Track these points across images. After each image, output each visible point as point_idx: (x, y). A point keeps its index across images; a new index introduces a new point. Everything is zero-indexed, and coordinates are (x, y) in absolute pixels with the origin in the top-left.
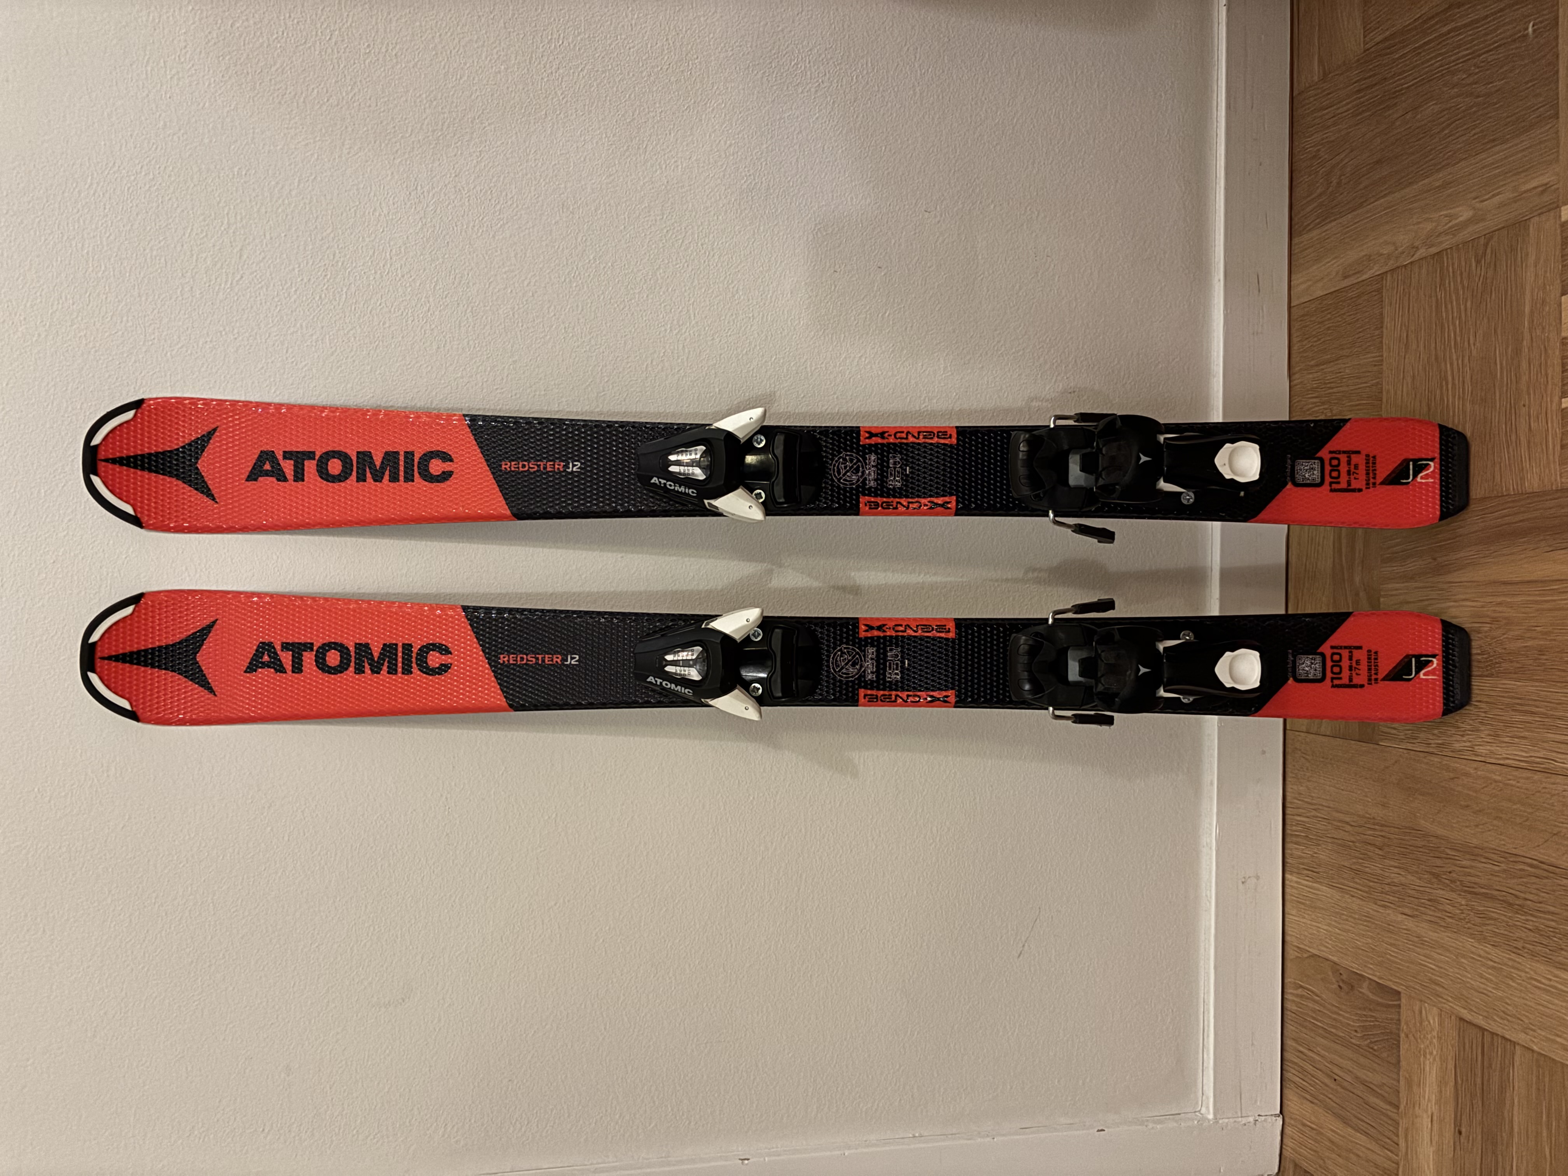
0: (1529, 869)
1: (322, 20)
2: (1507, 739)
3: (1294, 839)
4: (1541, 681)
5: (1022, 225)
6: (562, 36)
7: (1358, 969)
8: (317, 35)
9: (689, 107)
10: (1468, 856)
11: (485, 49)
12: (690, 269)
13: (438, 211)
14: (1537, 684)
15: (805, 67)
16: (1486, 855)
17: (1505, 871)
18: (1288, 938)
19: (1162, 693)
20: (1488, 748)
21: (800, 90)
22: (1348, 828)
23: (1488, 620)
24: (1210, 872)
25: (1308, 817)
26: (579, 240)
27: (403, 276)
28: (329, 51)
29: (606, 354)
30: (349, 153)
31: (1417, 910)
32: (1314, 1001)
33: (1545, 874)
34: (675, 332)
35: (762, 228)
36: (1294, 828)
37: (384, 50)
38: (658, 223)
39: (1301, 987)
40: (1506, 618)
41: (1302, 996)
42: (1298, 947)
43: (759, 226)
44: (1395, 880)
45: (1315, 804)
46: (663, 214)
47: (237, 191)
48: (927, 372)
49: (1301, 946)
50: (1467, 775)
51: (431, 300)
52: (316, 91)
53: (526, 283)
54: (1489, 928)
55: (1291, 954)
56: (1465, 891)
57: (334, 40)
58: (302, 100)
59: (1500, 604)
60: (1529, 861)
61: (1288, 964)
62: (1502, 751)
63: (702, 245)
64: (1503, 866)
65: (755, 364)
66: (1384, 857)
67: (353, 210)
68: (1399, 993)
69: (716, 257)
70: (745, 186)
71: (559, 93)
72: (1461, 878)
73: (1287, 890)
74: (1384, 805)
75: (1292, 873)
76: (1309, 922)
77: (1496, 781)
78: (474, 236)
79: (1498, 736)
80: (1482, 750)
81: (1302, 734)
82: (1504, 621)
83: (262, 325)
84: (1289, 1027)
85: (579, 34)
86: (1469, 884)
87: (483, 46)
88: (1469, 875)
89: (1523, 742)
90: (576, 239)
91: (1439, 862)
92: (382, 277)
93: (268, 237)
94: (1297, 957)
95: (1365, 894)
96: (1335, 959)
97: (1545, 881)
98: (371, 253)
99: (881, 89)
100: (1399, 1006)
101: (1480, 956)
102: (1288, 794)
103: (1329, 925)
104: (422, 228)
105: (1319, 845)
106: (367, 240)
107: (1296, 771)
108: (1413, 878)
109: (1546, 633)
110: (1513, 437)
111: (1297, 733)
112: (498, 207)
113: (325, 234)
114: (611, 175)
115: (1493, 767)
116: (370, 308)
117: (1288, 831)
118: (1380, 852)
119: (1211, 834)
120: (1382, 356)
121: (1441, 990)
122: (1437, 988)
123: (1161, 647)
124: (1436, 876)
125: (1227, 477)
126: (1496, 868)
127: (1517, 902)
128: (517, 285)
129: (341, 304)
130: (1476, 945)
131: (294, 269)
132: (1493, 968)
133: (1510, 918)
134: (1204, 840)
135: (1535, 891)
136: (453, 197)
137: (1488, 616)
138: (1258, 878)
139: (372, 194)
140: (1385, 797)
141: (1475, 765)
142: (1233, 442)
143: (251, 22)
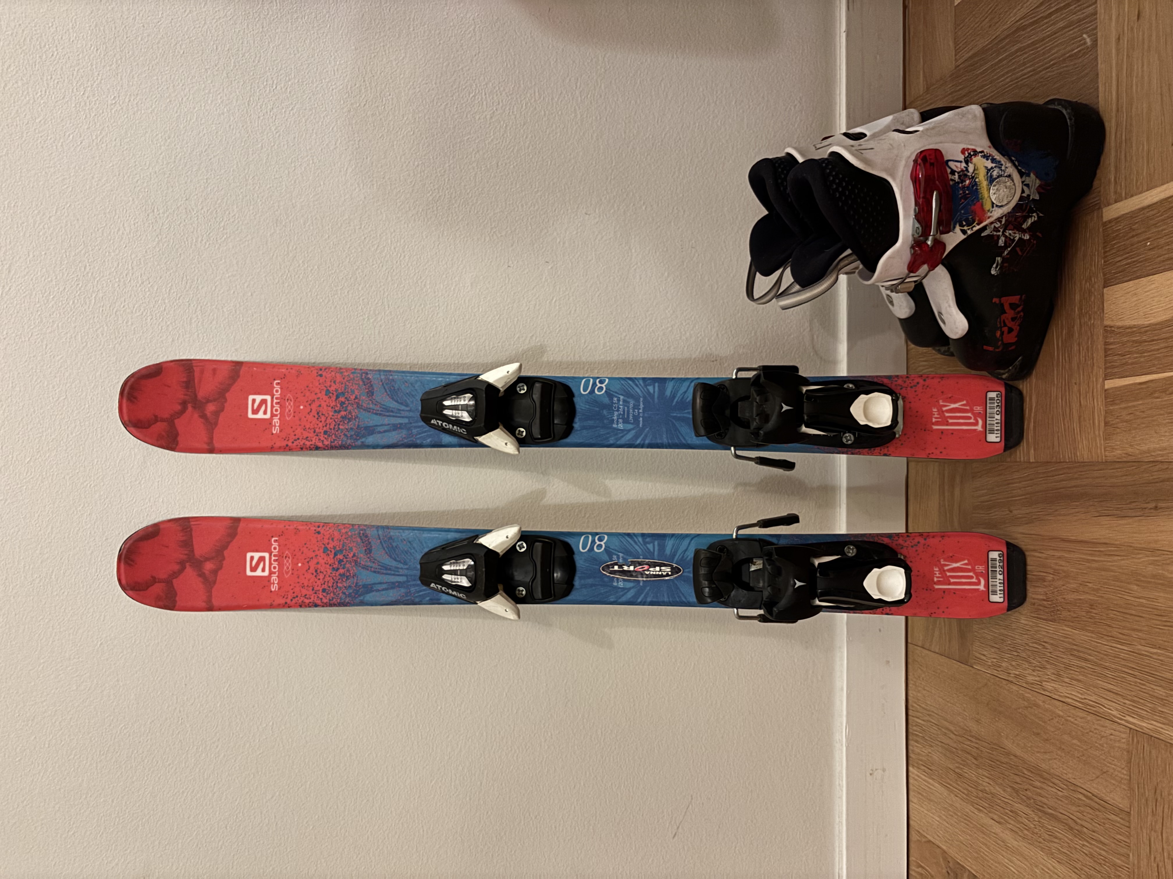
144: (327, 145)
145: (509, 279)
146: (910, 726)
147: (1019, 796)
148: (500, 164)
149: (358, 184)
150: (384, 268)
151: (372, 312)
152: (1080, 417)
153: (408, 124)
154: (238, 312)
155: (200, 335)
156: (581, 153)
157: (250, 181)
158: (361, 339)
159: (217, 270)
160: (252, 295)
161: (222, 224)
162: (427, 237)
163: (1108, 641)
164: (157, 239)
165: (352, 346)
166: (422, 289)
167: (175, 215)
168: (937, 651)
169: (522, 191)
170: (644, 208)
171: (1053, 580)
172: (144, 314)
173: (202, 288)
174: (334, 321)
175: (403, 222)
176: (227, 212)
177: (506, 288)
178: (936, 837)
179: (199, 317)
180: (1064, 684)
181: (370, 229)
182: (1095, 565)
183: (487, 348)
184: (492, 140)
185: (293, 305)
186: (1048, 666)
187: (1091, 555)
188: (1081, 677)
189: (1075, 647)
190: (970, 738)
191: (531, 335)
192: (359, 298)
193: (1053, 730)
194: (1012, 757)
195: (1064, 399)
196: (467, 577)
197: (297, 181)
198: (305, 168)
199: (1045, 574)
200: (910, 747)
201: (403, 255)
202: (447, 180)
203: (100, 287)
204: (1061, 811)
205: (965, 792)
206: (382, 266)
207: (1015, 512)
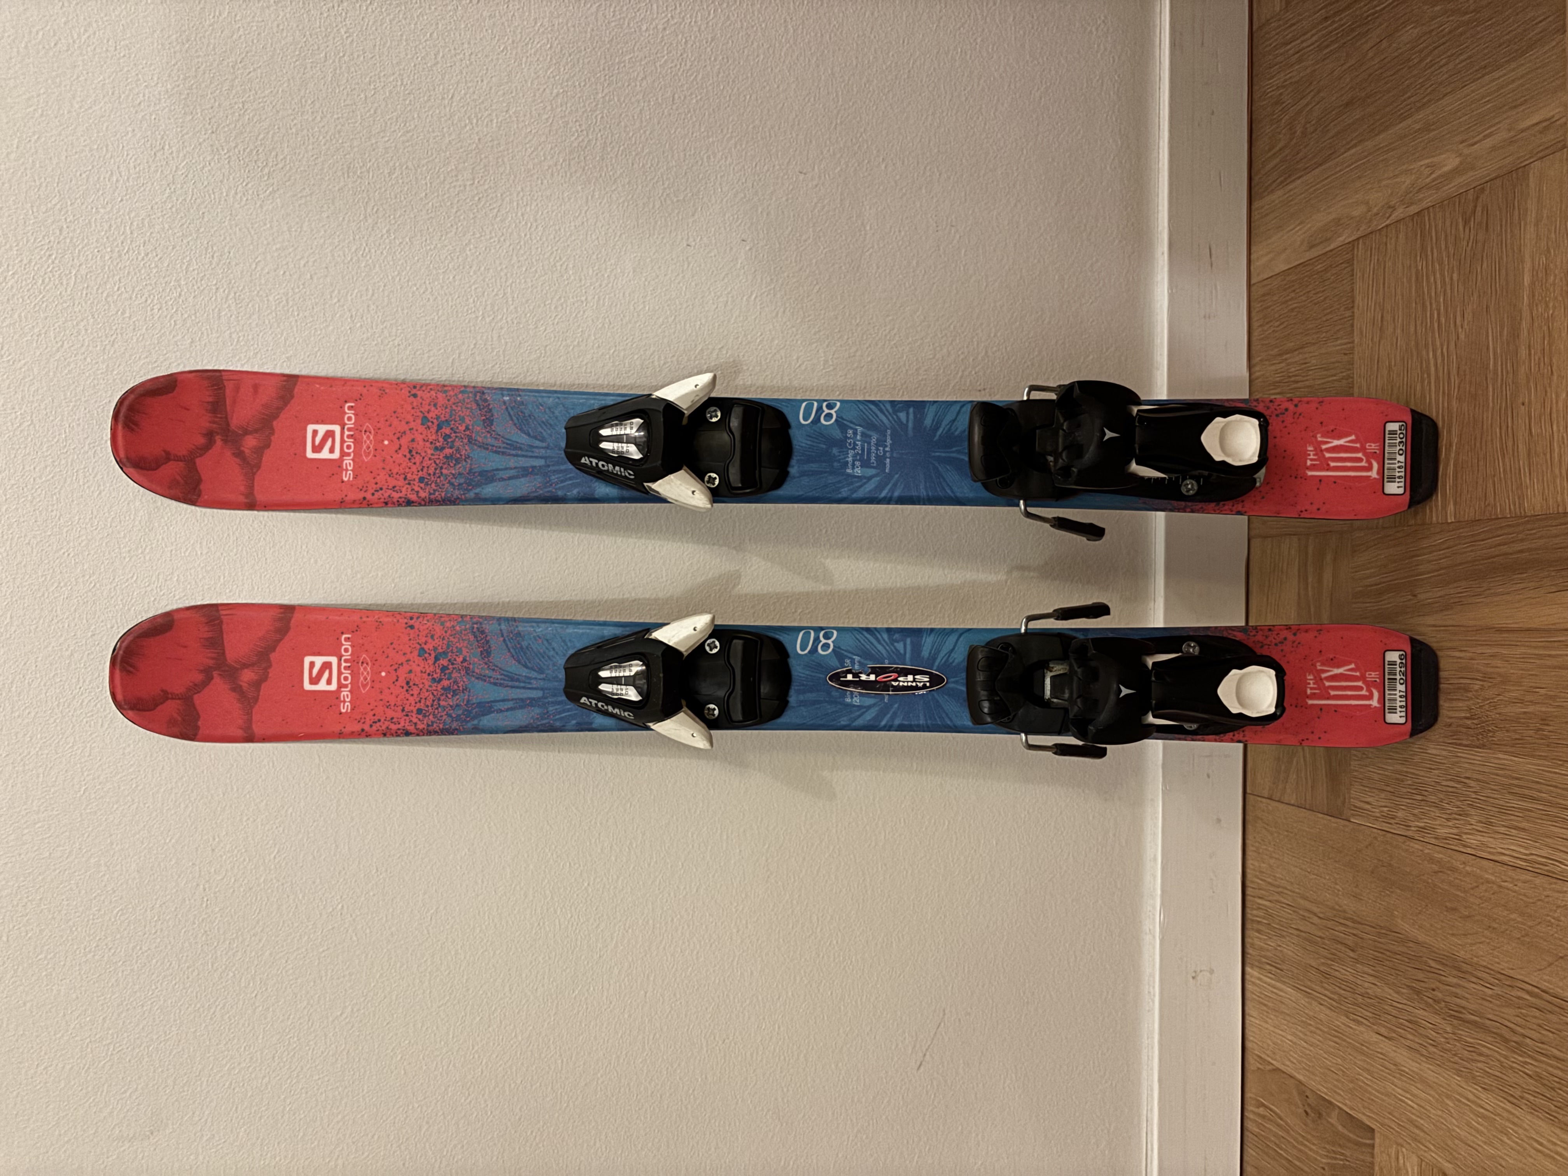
0: (1529, 997)
2: (1502, 830)
3: (1255, 926)
4: (1545, 758)
5: (920, 188)
7: (1326, 1094)
9: (506, 48)
10: (1455, 972)
14: (1539, 762)
16: (1477, 973)
17: (1499, 996)
18: (1249, 1045)
20: (1479, 838)
21: (644, 28)
22: (1316, 920)
23: (1479, 676)
24: (1154, 965)
25: (1270, 901)
27: (147, 255)
29: (402, 347)
30: (80, 108)
31: (1395, 1032)
32: (1279, 1125)
33: (1549, 1007)
34: (488, 320)
35: (597, 193)
36: (1255, 912)
38: (468, 188)
39: (1263, 1105)
40: (1500, 675)
41: (1263, 1117)
42: (1260, 1057)
43: (594, 191)
44: (1369, 991)
45: (1278, 887)
46: (474, 179)
48: (803, 368)
49: (1263, 1056)
50: (1454, 870)
52: (40, 34)
54: (1479, 1065)
55: (1252, 1063)
56: (1451, 1016)
59: (1493, 656)
60: (1530, 988)
61: (1249, 1076)
62: (1496, 844)
63: (522, 215)
64: (1498, 990)
65: (589, 356)
66: (1357, 961)
68: (1372, 1131)
69: (540, 228)
70: (575, 144)
71: (343, 31)
72: (1448, 999)
73: (1249, 986)
74: (1356, 897)
75: (1252, 966)
76: (1272, 1029)
77: (1489, 881)
79: (1491, 824)
80: (1473, 840)
81: (1264, 800)
82: (1499, 679)
84: (1250, 1151)
86: (1456, 1008)
88: (1456, 995)
89: (1522, 834)
90: (365, 209)
91: (1420, 975)
94: (1259, 1069)
95: (1334, 1003)
96: (1300, 1077)
97: (1549, 1016)
100: (1372, 1146)
101: (1468, 1100)
102: (1248, 871)
103: (1294, 1034)
105: (1283, 937)
106: (102, 211)
107: (1257, 844)
108: (1391, 991)
109: (1551, 698)
110: (1510, 444)
111: (1259, 799)
113: (49, 205)
114: (408, 132)
115: (1485, 862)
116: (105, 295)
117: (1249, 916)
118: (1352, 954)
119: (1154, 919)
120: (1353, 342)
121: (1422, 1134)
122: (1417, 1131)
124: (1418, 992)
126: (1489, 992)
127: (1515, 1039)
128: (291, 266)
130: (1463, 1084)
132: (1484, 1117)
133: (1506, 1057)
134: (1147, 926)
135: (1535, 1027)
137: (1478, 671)
138: (1212, 972)
140: (1357, 886)
141: (1463, 857)
144: (423, 58)
145: (689, 264)
146: (1248, 910)
147: (1422, 999)
148: (676, 96)
149: (469, 118)
150: (508, 243)
151: (488, 308)
152: (1529, 452)
153: (543, 33)
154: (291, 303)
155: (234, 336)
156: (794, 86)
157: (308, 107)
158: (472, 346)
159: (259, 239)
160: (311, 278)
161: (266, 170)
162: (569, 199)
164: (168, 190)
165: (459, 357)
166: (562, 276)
167: (195, 155)
168: (1292, 802)
169: (708, 137)
170: (883, 167)
171: (1482, 688)
172: (149, 301)
173: (237, 264)
174: (433, 319)
175: (535, 177)
176: (274, 154)
177: (684, 277)
178: (1288, 1063)
179: (233, 308)
180: (1497, 836)
181: (486, 187)
183: (656, 363)
184: (666, 61)
185: (373, 295)
186: (1472, 812)
188: (1524, 825)
189: (1515, 782)
190: (1342, 921)
191: (720, 346)
192: (470, 287)
193: (1478, 901)
194: (1411, 944)
195: (1504, 428)
196: (636, 688)
197: (379, 111)
198: (391, 92)
199: (1468, 681)
200: (1247, 940)
201: (534, 224)
202: (599, 117)
203: (82, 259)
204: (1490, 1016)
205: (1335, 997)
206: (504, 240)
207: (1422, 597)
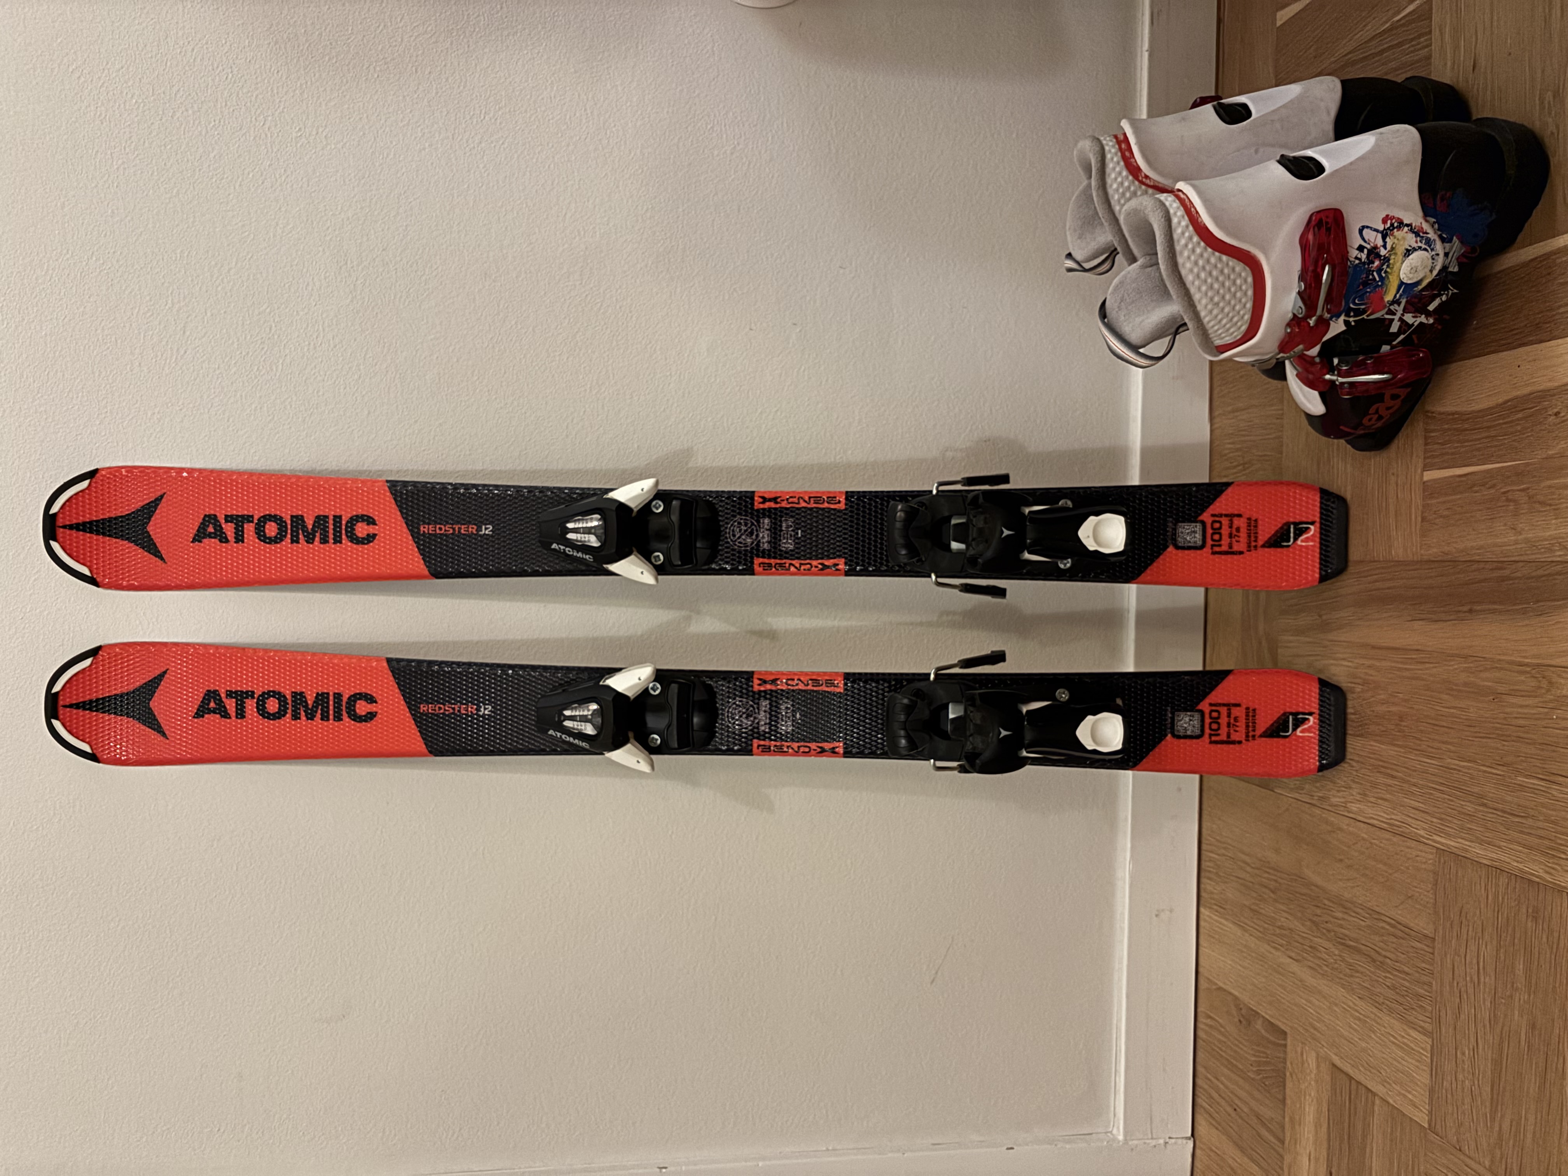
0: (1387, 927)
1: (256, 107)
3: (1207, 874)
4: (1401, 746)
6: (483, 112)
7: (1254, 1006)
8: (251, 121)
9: (606, 174)
10: (1342, 909)
11: (410, 128)
12: (609, 330)
13: (367, 284)
14: (1398, 749)
15: (721, 130)
16: (1356, 909)
17: (1369, 927)
18: (1201, 970)
19: (1024, 754)
20: (1359, 806)
21: (716, 153)
22: (1248, 869)
23: (1360, 681)
24: (1123, 904)
25: (1218, 855)
26: (501, 306)
27: (335, 347)
28: (263, 136)
29: (528, 414)
30: (283, 232)
31: (1301, 956)
32: (1220, 1032)
33: (1400, 934)
34: (594, 392)
35: (678, 289)
36: (1208, 864)
37: (314, 133)
38: (577, 287)
39: (1210, 1017)
40: (1374, 681)
41: (1211, 1026)
42: (1208, 979)
43: (676, 288)
44: (1285, 924)
45: (1224, 843)
46: (582, 280)
47: (180, 271)
48: (842, 425)
49: (1210, 977)
50: (1342, 830)
51: (362, 367)
52: (251, 176)
53: (451, 349)
54: (1357, 980)
55: (1203, 984)
56: (1339, 943)
57: (267, 126)
58: (238, 183)
59: (1369, 667)
60: (1389, 920)
61: (1201, 994)
62: (1370, 811)
63: (620, 308)
64: (1368, 922)
65: (673, 420)
66: (1275, 900)
67: (287, 286)
68: (1285, 1033)
69: (634, 318)
70: (661, 249)
71: (481, 166)
72: (1336, 929)
73: (1202, 923)
74: (1277, 851)
75: (1205, 907)
76: (1218, 956)
77: (1364, 839)
78: (402, 307)
79: (1365, 795)
80: (1354, 807)
82: (1373, 684)
83: (205, 397)
84: (1200, 1054)
85: (500, 109)
86: (1341, 936)
87: (408, 124)
88: (1341, 926)
89: (1386, 804)
90: (498, 306)
91: (1318, 911)
92: (315, 348)
93: (209, 314)
94: (1207, 988)
95: (1261, 935)
96: (1236, 993)
97: (1402, 941)
98: (304, 326)
99: (796, 147)
100: (1285, 1046)
101: (1349, 1006)
102: (1203, 830)
103: (1233, 960)
104: (352, 301)
105: (1226, 882)
106: (301, 313)
107: (1209, 809)
108: (1299, 924)
109: (1406, 701)
112: (424, 278)
113: (261, 309)
114: (531, 244)
115: (1362, 825)
117: (1202, 866)
118: (1274, 896)
119: (1125, 869)
120: (1282, 409)
121: (1319, 1035)
122: (1316, 1033)
123: (1024, 709)
124: (1317, 925)
125: (1091, 549)
126: (1362, 923)
127: (1379, 959)
128: (442, 351)
129: (278, 374)
130: (1345, 994)
131: (233, 343)
132: (1359, 1019)
133: (1373, 973)
134: (1119, 874)
135: (1392, 949)
136: (381, 270)
137: (1360, 678)
138: (1171, 911)
139: (305, 270)
140: (1277, 843)
141: (1347, 821)
142: (1097, 514)
143: (190, 112)
144: (543, 185)
145: (751, 344)
147: (1319, 930)
148: (741, 209)
151: (594, 382)
152: (1396, 511)
153: (636, 161)
154: (442, 381)
157: (455, 228)
159: (418, 331)
160: (458, 361)
162: (657, 294)
163: (1416, 754)
166: (651, 356)
167: (371, 268)
169: (767, 240)
172: (337, 382)
173: (401, 352)
175: (630, 277)
176: (429, 265)
177: (747, 355)
178: (1228, 983)
180: (1370, 804)
181: (592, 285)
182: (1407, 674)
183: (725, 424)
184: (733, 180)
185: (505, 373)
186: (1354, 786)
187: (1402, 663)
188: (1388, 796)
189: (1381, 763)
190: (1268, 870)
191: (776, 409)
192: (580, 366)
193: (1356, 854)
194: (1313, 887)
197: (509, 228)
198: (518, 213)
199: (1353, 685)
200: (1202, 886)
201: (630, 315)
202: (680, 227)
204: (1363, 942)
205: (1261, 930)
206: (607, 328)
207: (1324, 617)
